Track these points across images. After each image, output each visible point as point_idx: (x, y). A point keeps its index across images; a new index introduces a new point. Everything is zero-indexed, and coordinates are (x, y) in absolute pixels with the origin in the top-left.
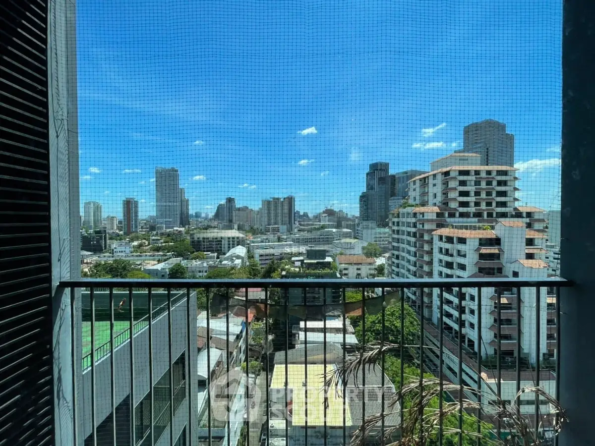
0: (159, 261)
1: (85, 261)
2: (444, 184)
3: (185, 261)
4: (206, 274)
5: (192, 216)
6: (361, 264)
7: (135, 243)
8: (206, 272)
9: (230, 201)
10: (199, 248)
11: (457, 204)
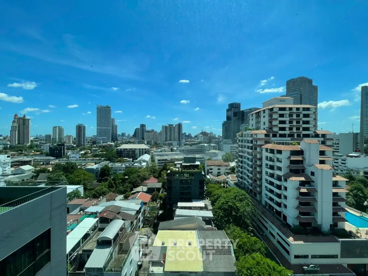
0: (96, 164)
1: (51, 163)
2: (269, 116)
3: (112, 163)
4: (123, 172)
5: (119, 135)
6: (220, 166)
7: (83, 152)
8: (124, 170)
9: (143, 126)
10: (121, 155)
11: (278, 129)
